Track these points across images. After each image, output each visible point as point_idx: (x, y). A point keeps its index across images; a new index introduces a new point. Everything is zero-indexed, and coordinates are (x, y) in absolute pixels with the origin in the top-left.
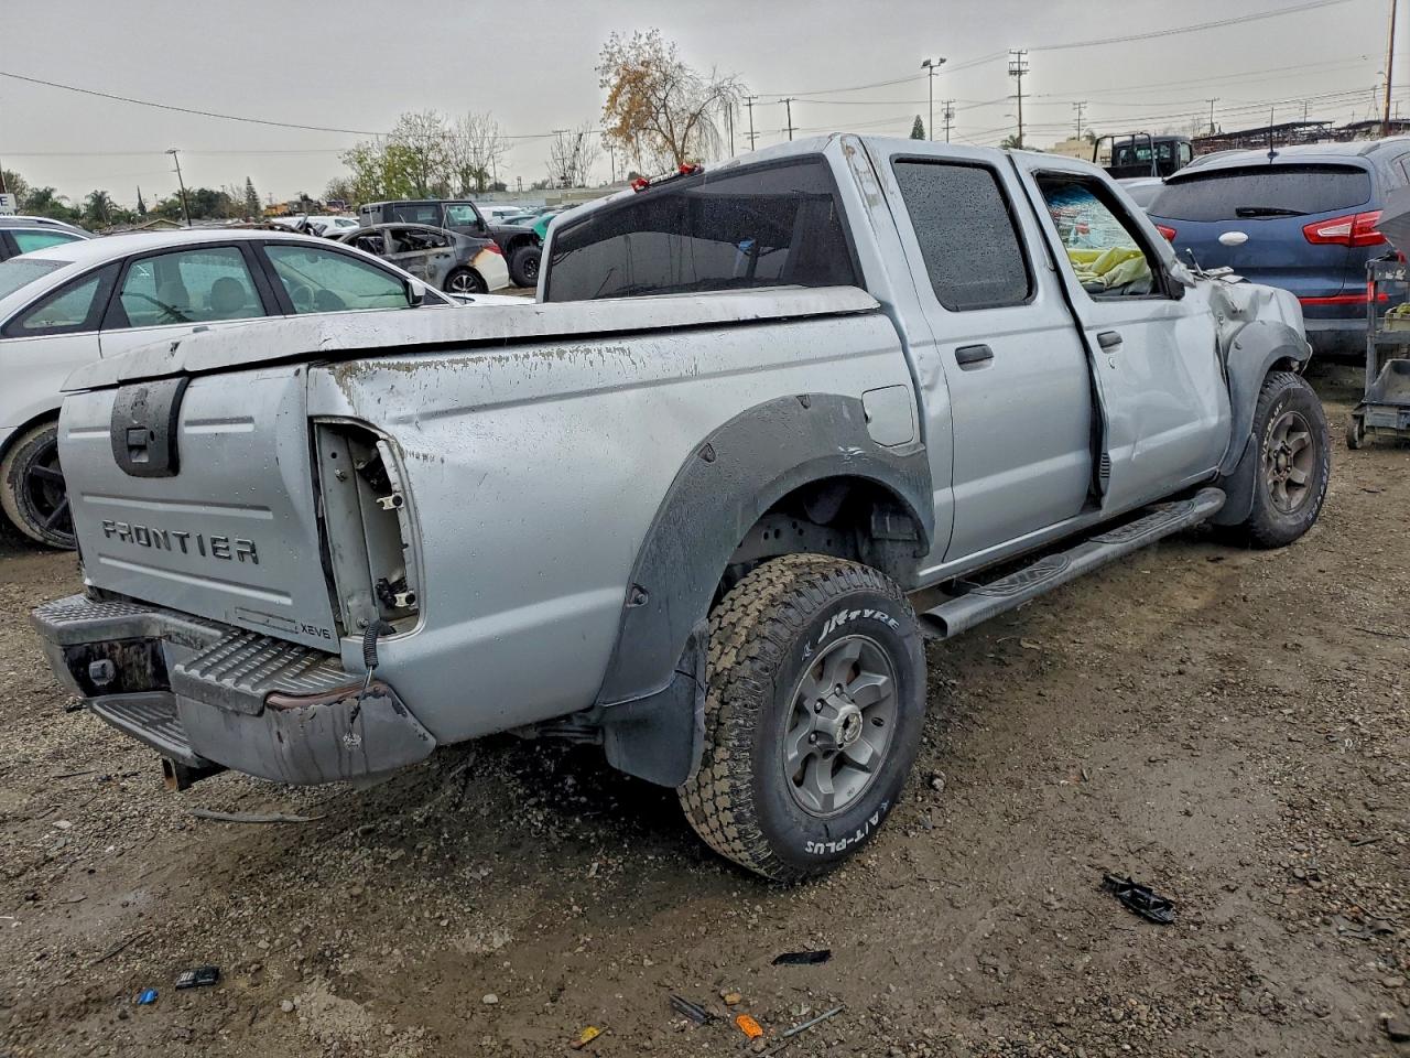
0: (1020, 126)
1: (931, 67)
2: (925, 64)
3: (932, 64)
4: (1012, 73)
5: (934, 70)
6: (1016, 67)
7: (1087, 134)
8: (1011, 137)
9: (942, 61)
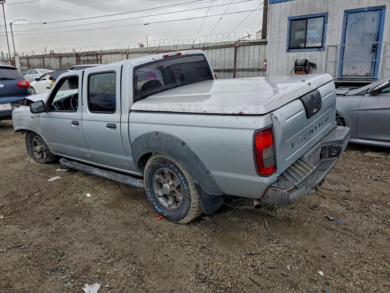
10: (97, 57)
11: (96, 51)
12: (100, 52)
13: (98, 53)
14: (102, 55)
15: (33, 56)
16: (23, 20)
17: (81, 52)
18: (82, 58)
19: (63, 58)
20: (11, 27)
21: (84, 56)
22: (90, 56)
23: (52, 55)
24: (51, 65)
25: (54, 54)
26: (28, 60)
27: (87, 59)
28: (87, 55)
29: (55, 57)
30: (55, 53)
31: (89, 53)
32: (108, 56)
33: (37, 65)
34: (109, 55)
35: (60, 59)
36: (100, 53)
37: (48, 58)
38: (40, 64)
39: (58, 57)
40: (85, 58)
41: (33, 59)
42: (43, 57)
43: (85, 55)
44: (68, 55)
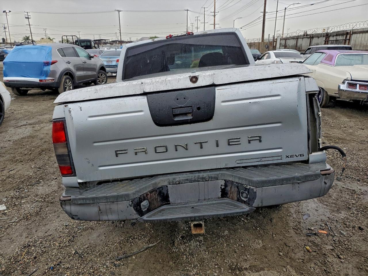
0: (31, 33)
1: (6, 13)
2: (4, 12)
3: (7, 12)
4: (26, 18)
5: (7, 14)
6: (27, 16)
7: (48, 37)
8: (26, 36)
9: (10, 11)
10: (346, 37)
11: (347, 30)
12: (351, 31)
13: (349, 32)
14: (352, 34)
15: (290, 37)
16: (297, 4)
17: (331, 32)
18: (331, 38)
19: (314, 38)
20: (285, 12)
21: (333, 36)
22: (340, 35)
23: (305, 36)
24: (302, 45)
25: (307, 35)
26: (285, 41)
27: (336, 39)
28: (336, 35)
29: (307, 38)
30: (308, 33)
31: (340, 33)
32: (358, 35)
33: (292, 46)
34: (360, 34)
35: (310, 40)
36: (350, 33)
37: (301, 39)
38: (294, 44)
39: (310, 38)
40: (335, 38)
41: (290, 40)
42: (297, 38)
43: (335, 34)
44: (318, 36)
